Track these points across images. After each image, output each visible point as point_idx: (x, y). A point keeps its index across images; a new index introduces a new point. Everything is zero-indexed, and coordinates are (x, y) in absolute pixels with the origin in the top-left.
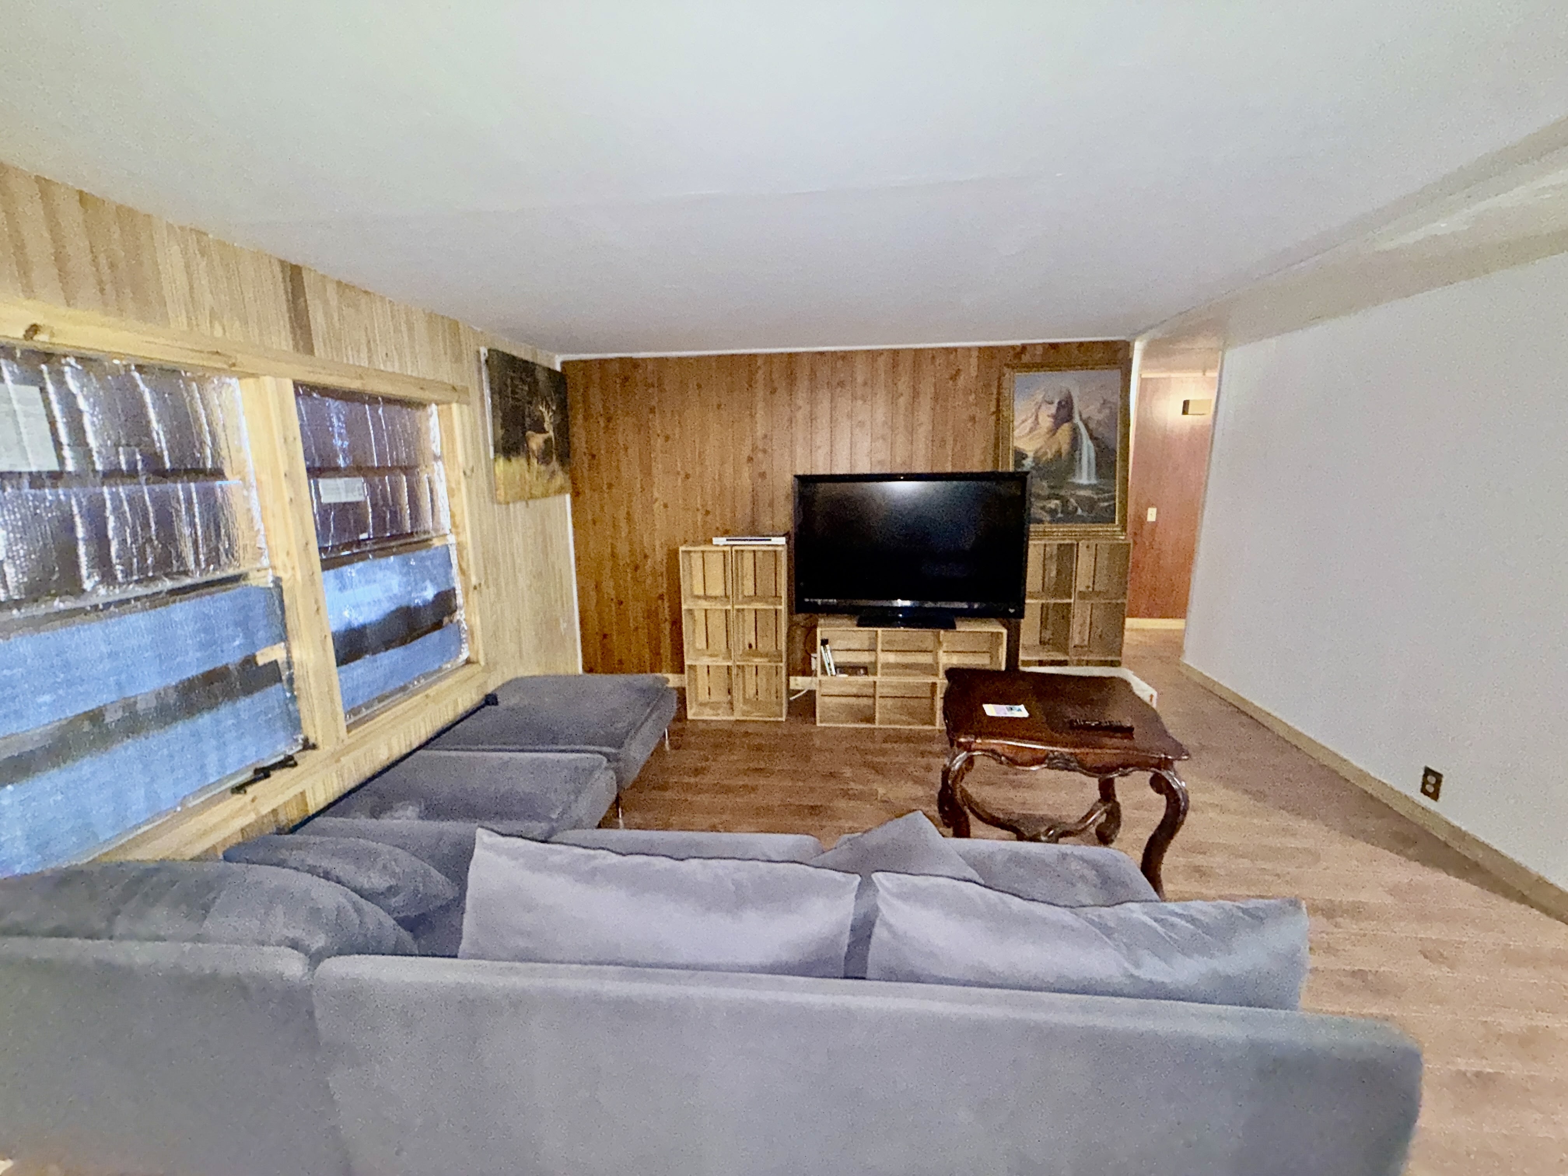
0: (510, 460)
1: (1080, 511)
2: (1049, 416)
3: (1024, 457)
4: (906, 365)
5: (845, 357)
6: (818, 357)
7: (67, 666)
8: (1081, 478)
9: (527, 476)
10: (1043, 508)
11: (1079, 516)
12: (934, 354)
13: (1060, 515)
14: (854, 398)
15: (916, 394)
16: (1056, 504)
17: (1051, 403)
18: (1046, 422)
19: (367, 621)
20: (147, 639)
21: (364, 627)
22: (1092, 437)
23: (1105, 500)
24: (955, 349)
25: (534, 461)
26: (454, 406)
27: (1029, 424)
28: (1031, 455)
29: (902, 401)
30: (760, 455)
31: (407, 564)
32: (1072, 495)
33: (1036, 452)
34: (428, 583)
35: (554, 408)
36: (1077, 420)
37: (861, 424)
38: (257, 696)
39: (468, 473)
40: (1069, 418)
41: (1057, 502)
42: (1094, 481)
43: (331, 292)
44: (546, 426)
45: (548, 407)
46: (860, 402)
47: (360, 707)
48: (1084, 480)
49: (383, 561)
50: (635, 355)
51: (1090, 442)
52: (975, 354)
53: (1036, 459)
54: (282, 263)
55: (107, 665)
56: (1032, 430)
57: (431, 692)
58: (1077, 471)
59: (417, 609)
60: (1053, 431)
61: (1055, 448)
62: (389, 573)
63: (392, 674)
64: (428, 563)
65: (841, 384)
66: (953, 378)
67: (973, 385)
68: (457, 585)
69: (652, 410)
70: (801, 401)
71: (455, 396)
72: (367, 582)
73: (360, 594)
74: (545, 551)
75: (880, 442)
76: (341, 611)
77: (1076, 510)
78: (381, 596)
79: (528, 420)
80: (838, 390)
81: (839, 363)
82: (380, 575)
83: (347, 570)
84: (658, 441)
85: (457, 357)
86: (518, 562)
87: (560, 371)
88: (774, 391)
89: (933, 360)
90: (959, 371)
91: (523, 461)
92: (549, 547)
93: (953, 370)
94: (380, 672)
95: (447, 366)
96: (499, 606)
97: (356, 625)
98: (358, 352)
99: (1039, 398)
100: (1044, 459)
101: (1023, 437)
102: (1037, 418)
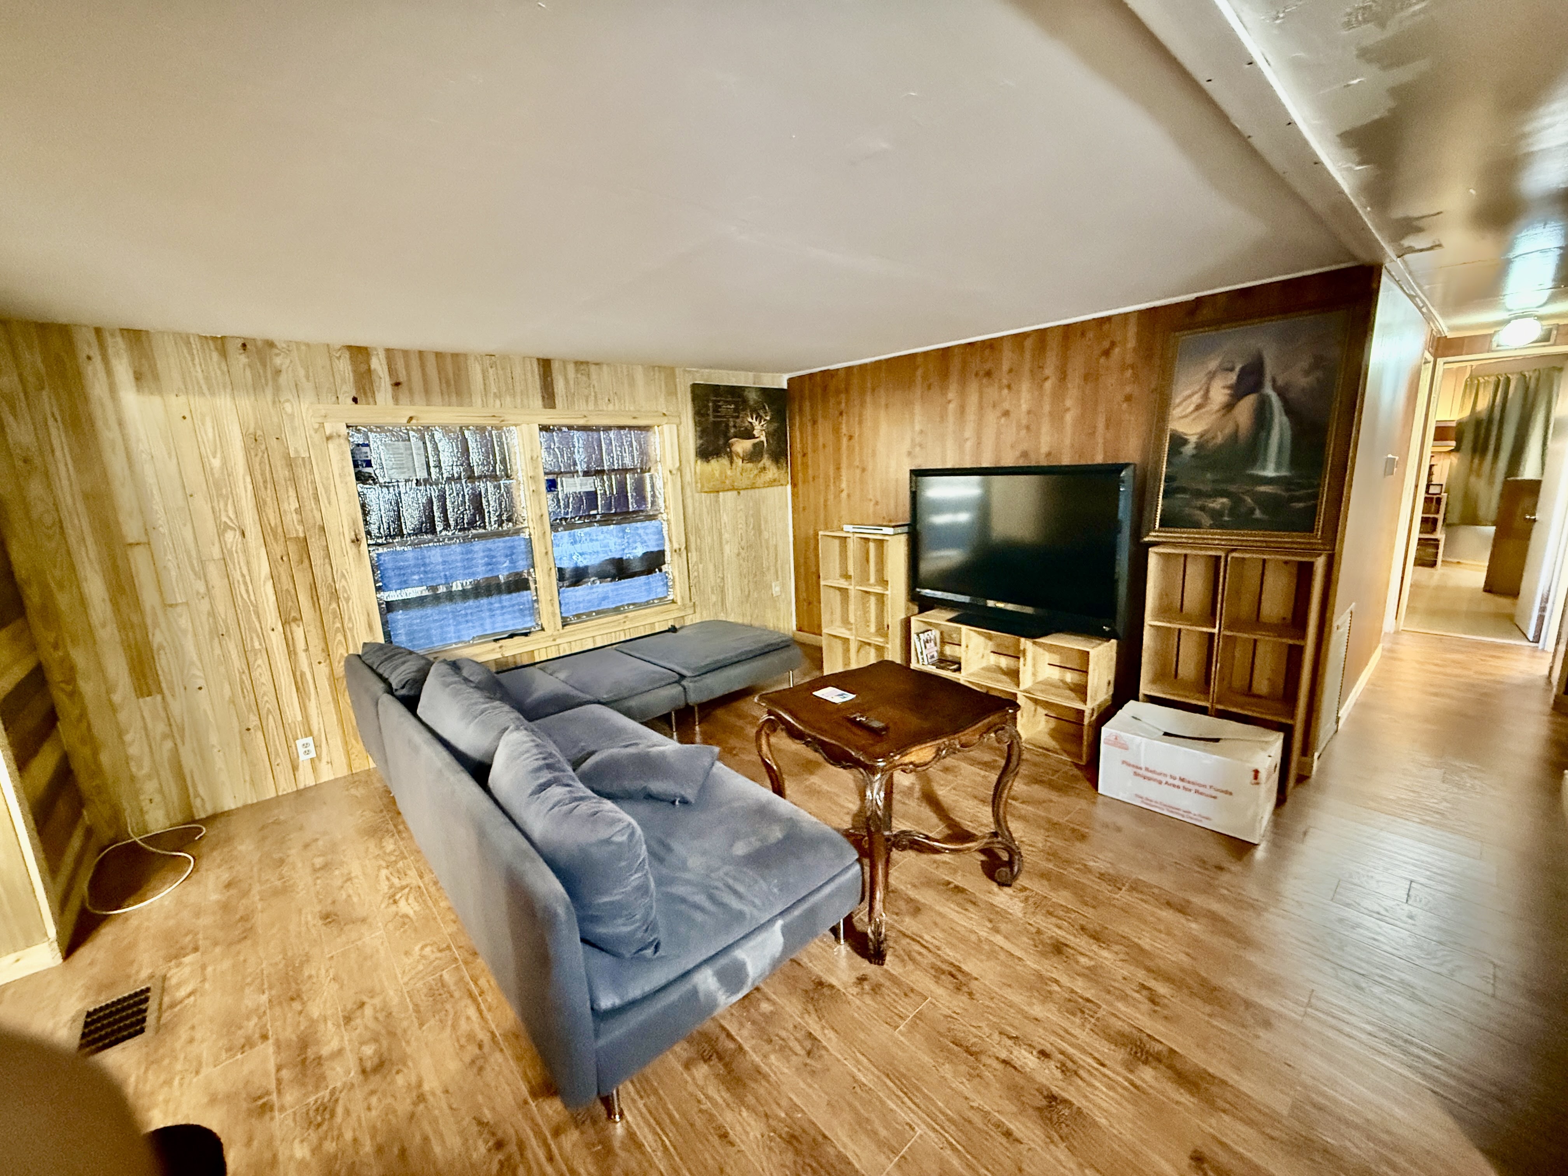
0: (708, 461)
1: (1258, 514)
2: (1224, 387)
3: (1185, 442)
4: (1054, 344)
5: (992, 345)
6: (969, 349)
7: (424, 565)
8: (1264, 468)
9: (729, 472)
10: (1202, 508)
11: (1257, 520)
12: (1081, 328)
14: (1001, 388)
15: (1063, 376)
16: (1223, 503)
17: (1232, 370)
18: (1219, 395)
19: (589, 564)
20: (459, 558)
21: (587, 567)
22: (1288, 410)
23: (1299, 499)
24: (1109, 319)
25: (739, 462)
26: (665, 427)
27: (1196, 399)
28: (1193, 439)
29: (1048, 385)
30: (918, 449)
31: (624, 531)
32: (1246, 492)
33: (1202, 436)
34: (639, 544)
35: (768, 418)
36: (1269, 390)
37: (1006, 414)
38: (514, 595)
39: (674, 472)
40: (1257, 387)
41: (1225, 500)
42: (1284, 473)
43: (571, 368)
44: (756, 433)
45: (759, 417)
46: (1006, 391)
47: (583, 614)
48: (1270, 472)
49: (605, 528)
50: (831, 367)
51: (1285, 419)
52: (1133, 321)
53: (1199, 446)
54: (538, 359)
55: (441, 567)
56: (1198, 407)
57: (630, 615)
59: (629, 561)
60: (1229, 407)
61: (1228, 430)
62: (608, 536)
63: (605, 598)
64: (641, 531)
65: (988, 374)
66: (1107, 353)
67: (1130, 359)
68: (667, 548)
69: (841, 414)
70: (951, 395)
71: (665, 420)
72: (591, 540)
73: (585, 547)
74: (758, 530)
75: (1023, 432)
76: (571, 556)
77: (1252, 511)
78: (600, 549)
79: (732, 430)
80: (984, 381)
81: (987, 352)
82: (601, 537)
83: (578, 532)
84: (845, 440)
85: (672, 392)
86: (726, 536)
87: (785, 386)
88: (929, 387)
89: (1083, 334)
90: (1113, 344)
91: (725, 461)
92: (763, 527)
93: (1106, 344)
94: (595, 596)
95: (662, 400)
96: (701, 566)
97: (581, 565)
98: (587, 401)
99: (1213, 365)
100: (1211, 445)
101: (1185, 416)
102: (1207, 391)
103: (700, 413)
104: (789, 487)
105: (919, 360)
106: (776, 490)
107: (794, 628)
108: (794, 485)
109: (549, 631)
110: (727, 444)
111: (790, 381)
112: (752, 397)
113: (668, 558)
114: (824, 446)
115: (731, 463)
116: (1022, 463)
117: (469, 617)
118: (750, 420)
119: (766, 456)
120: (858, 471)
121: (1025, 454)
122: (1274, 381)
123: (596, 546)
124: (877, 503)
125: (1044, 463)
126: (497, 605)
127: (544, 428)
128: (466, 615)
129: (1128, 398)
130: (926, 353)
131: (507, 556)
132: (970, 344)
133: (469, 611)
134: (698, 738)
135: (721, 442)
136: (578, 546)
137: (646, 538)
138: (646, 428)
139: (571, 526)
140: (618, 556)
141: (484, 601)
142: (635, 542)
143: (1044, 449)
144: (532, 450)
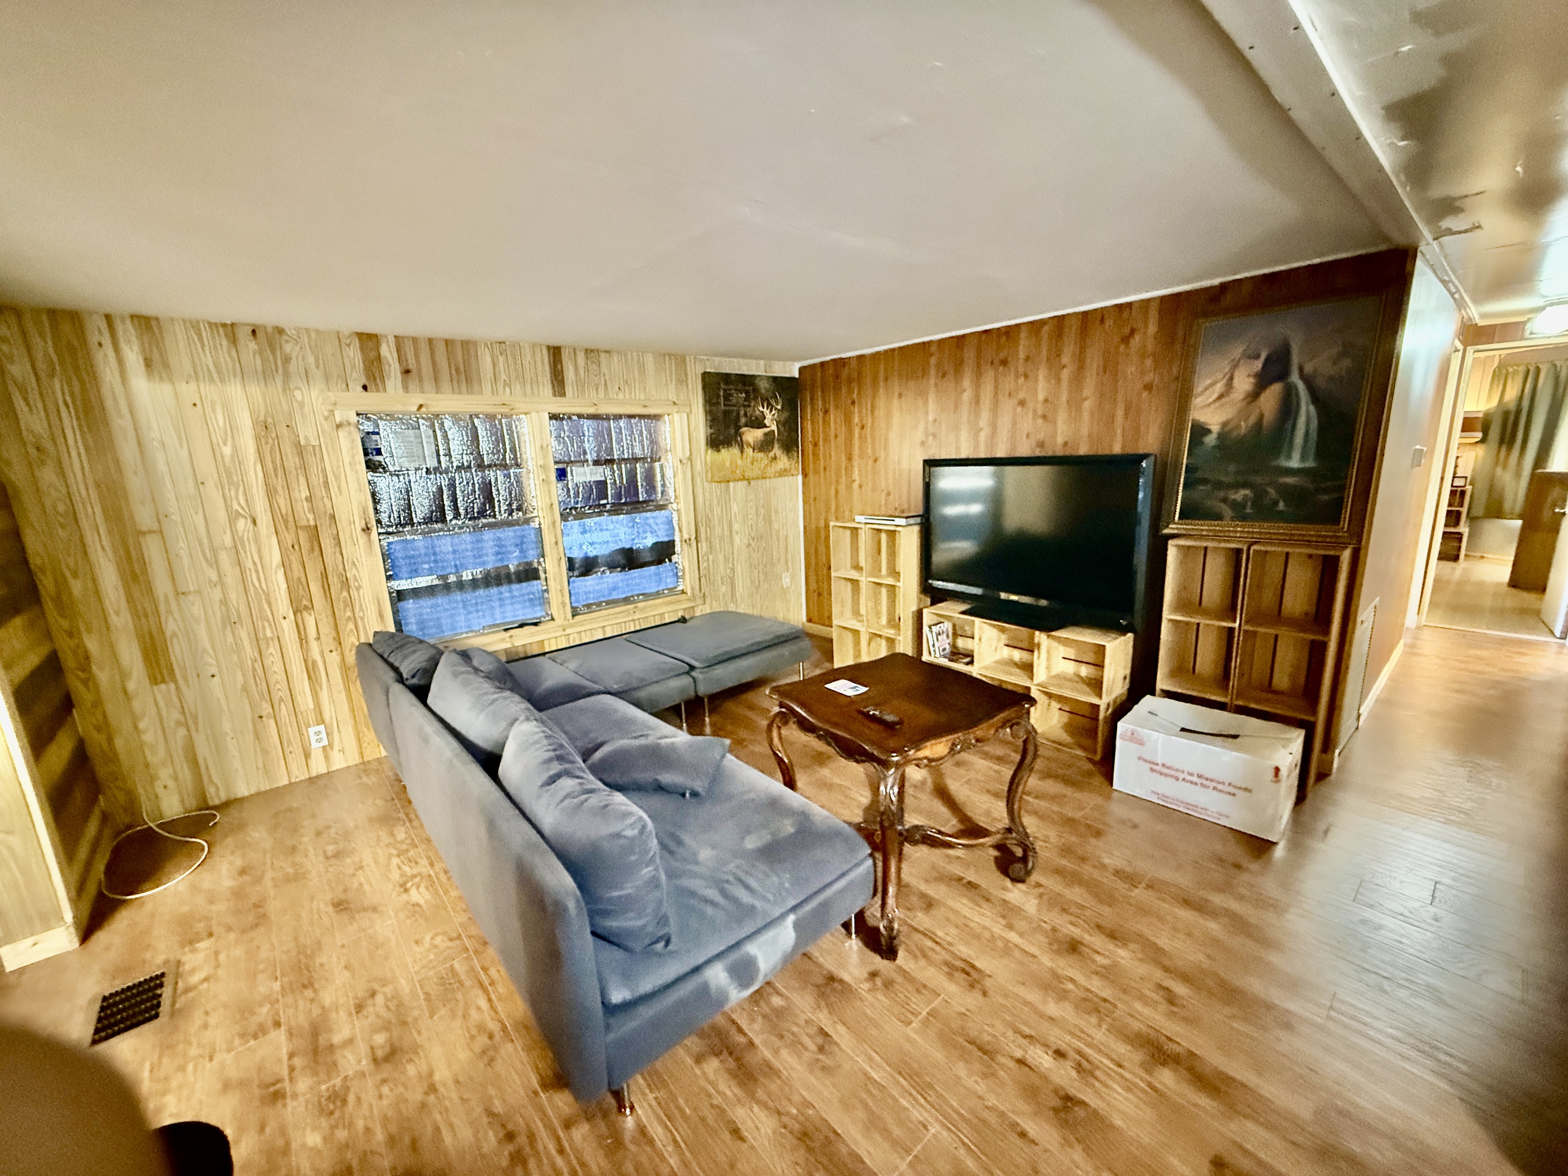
0: (719, 451)
1: (1281, 506)
2: (1249, 376)
3: (1209, 431)
4: (1072, 331)
5: (1009, 332)
6: (984, 337)
7: (435, 554)
8: (1289, 457)
9: (739, 462)
10: (1224, 500)
11: (1281, 512)
12: (1101, 315)
13: (1248, 511)
14: (1017, 376)
15: (1081, 364)
16: (1246, 496)
17: (1257, 357)
18: (1244, 383)
19: (599, 554)
20: (469, 547)
21: (596, 557)
22: (1315, 399)
23: (1326, 491)
24: (1130, 305)
25: (749, 451)
26: (676, 415)
27: (1219, 388)
28: (1215, 428)
29: (1066, 374)
30: (931, 438)
31: (633, 520)
32: (1269, 484)
33: (1224, 425)
34: (649, 534)
35: (779, 407)
36: (1295, 378)
37: (1022, 403)
38: (524, 584)
39: (684, 461)
40: (1283, 376)
41: (1247, 492)
42: (1310, 464)
43: (581, 357)
44: (766, 422)
45: (770, 407)
46: (1022, 380)
47: (592, 604)
48: (1295, 463)
49: (615, 518)
50: (844, 355)
51: (1312, 408)
52: (1154, 307)
53: (1221, 436)
54: (549, 347)
55: (451, 557)
56: (1221, 397)
57: (640, 605)
58: (1285, 449)
59: (638, 551)
60: (1254, 395)
61: (1252, 419)
62: (618, 526)
63: (615, 588)
64: (651, 521)
65: (1004, 362)
66: (1126, 340)
67: (1150, 346)
68: (677, 539)
69: (853, 403)
70: (967, 383)
71: (676, 408)
72: (602, 530)
73: (596, 537)
74: (768, 520)
75: (1040, 421)
76: (581, 545)
77: (1276, 503)
78: (610, 539)
79: (743, 420)
80: (1001, 368)
81: (1004, 338)
82: (611, 527)
83: (589, 522)
84: (857, 431)
85: (682, 381)
86: (736, 527)
87: (797, 375)
88: (944, 376)
89: (1102, 321)
90: (1133, 332)
91: (735, 451)
92: (773, 518)
93: (1127, 330)
94: (605, 586)
95: (672, 387)
96: (711, 557)
97: (591, 555)
98: (597, 390)
99: (1237, 351)
100: (1235, 434)
101: (1209, 405)
102: (1231, 378)
103: (710, 401)
104: (800, 477)
105: (933, 349)
106: (788, 480)
107: (804, 619)
108: (805, 475)
109: (559, 621)
110: (738, 434)
111: (802, 370)
112: (763, 385)
113: (678, 549)
114: (836, 436)
115: (742, 452)
116: (1038, 453)
117: (479, 607)
118: (761, 409)
119: (776, 446)
120: (870, 462)
121: (1041, 445)
122: (1301, 370)
123: (605, 536)
124: (889, 494)
125: (1060, 452)
126: (508, 595)
127: (554, 417)
128: (476, 604)
129: (1148, 387)
130: (941, 341)
131: (517, 545)
132: (986, 331)
133: (479, 601)
134: (708, 730)
135: (732, 431)
136: (588, 535)
137: (656, 528)
138: (656, 417)
139: (580, 516)
140: (628, 546)
141: (494, 590)
142: (645, 532)
143: (1060, 440)
144: (542, 439)
